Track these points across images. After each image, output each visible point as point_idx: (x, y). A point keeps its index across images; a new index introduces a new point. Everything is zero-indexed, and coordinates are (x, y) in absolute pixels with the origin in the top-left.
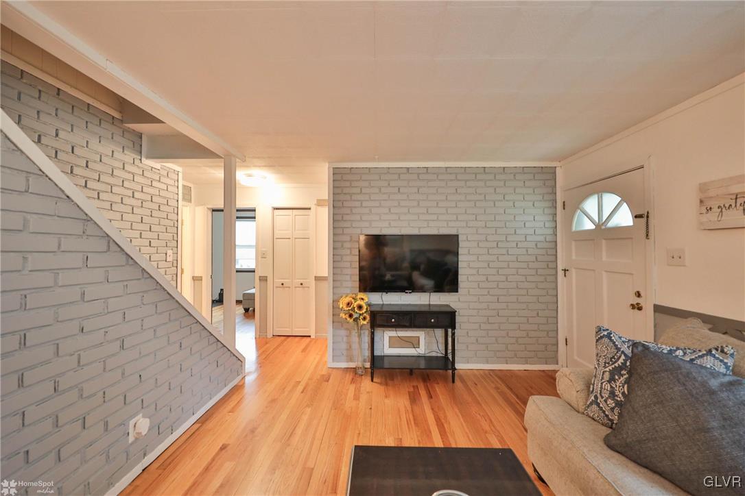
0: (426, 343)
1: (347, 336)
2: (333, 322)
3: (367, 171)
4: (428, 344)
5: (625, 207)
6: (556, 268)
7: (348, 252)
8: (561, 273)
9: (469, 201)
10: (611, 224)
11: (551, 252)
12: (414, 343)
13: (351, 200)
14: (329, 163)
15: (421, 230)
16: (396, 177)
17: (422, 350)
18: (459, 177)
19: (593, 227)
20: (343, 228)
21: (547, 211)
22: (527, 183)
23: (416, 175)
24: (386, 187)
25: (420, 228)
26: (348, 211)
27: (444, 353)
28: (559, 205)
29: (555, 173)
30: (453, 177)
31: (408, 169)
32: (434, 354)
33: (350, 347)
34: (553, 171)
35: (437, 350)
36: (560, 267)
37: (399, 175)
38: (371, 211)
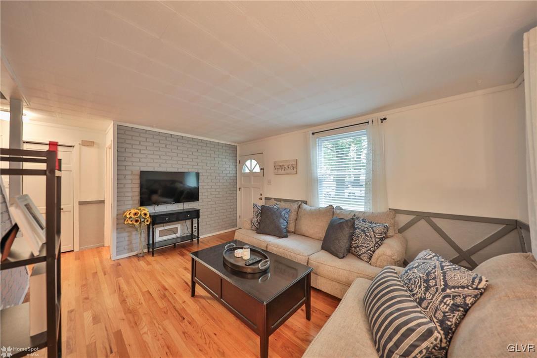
0: (181, 229)
1: (128, 236)
2: (117, 229)
3: (144, 131)
4: (182, 230)
5: (258, 165)
6: (237, 187)
7: (130, 181)
8: (238, 189)
9: (203, 156)
10: (254, 171)
11: (235, 181)
12: (175, 231)
13: (133, 148)
14: (114, 121)
15: (179, 169)
16: (164, 138)
17: (179, 234)
18: (199, 144)
19: (249, 172)
20: (125, 166)
21: (234, 164)
22: (227, 151)
23: (176, 139)
24: (157, 143)
25: (178, 168)
26: (130, 155)
27: (191, 233)
28: (238, 161)
29: (236, 148)
30: (196, 143)
31: (171, 135)
32: (185, 235)
33: (131, 243)
34: (235, 147)
35: (187, 232)
36: (238, 187)
37: (166, 137)
38: (147, 156)
